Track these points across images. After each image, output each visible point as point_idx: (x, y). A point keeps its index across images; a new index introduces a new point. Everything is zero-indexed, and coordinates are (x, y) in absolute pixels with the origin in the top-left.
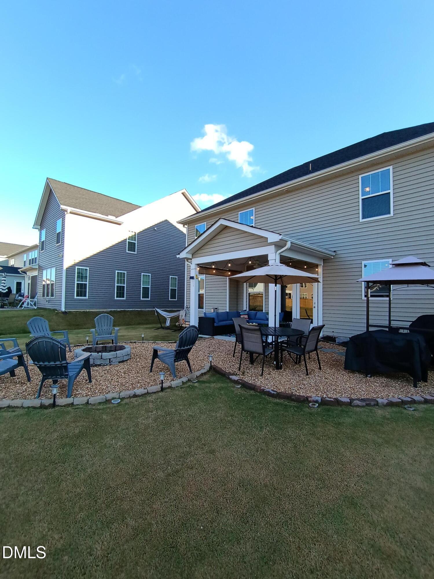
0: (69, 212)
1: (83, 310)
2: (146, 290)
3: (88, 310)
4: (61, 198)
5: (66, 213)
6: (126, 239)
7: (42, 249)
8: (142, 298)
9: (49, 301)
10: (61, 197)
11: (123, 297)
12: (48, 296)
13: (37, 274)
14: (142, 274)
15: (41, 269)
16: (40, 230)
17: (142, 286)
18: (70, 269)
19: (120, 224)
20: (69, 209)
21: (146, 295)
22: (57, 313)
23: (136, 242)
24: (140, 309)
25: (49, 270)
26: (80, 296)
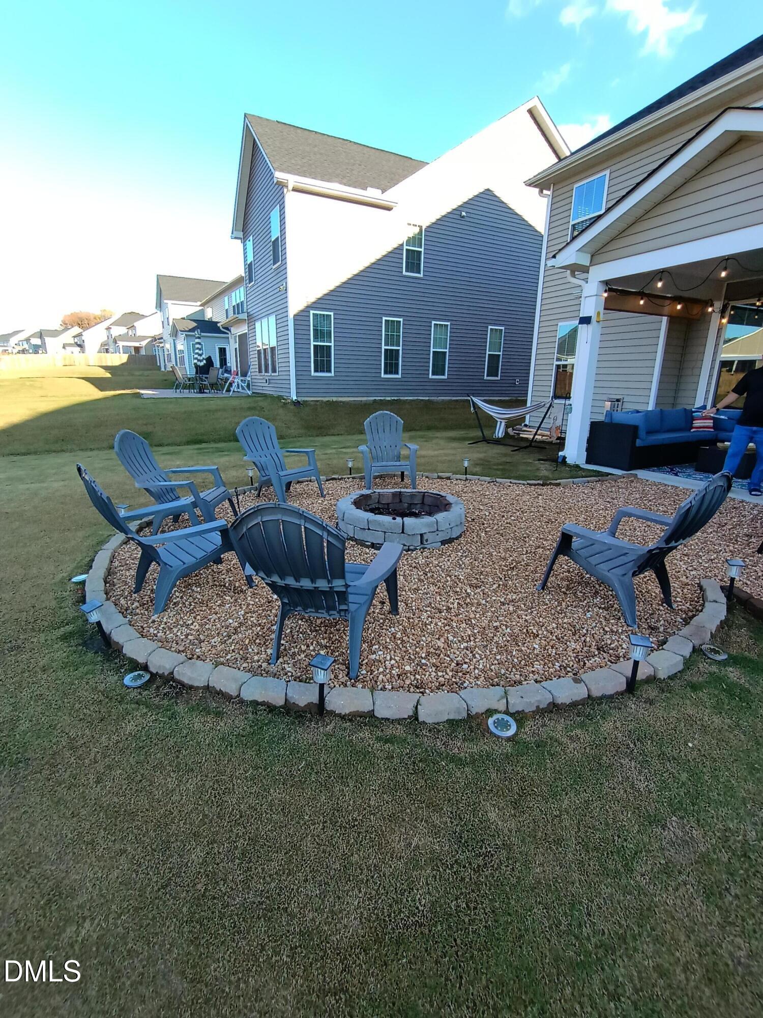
0: (290, 188)
1: (327, 399)
2: (439, 356)
3: (335, 399)
4: (274, 156)
5: (285, 190)
6: (402, 245)
7: (251, 280)
8: (433, 374)
9: (268, 381)
10: (275, 153)
11: (397, 373)
12: (267, 371)
13: (247, 331)
14: (433, 322)
15: (251, 320)
16: (244, 240)
17: (432, 350)
18: (301, 317)
19: (389, 209)
20: (292, 180)
21: (439, 370)
22: (285, 404)
23: (422, 250)
24: (427, 398)
25: (265, 321)
26: (321, 371)
